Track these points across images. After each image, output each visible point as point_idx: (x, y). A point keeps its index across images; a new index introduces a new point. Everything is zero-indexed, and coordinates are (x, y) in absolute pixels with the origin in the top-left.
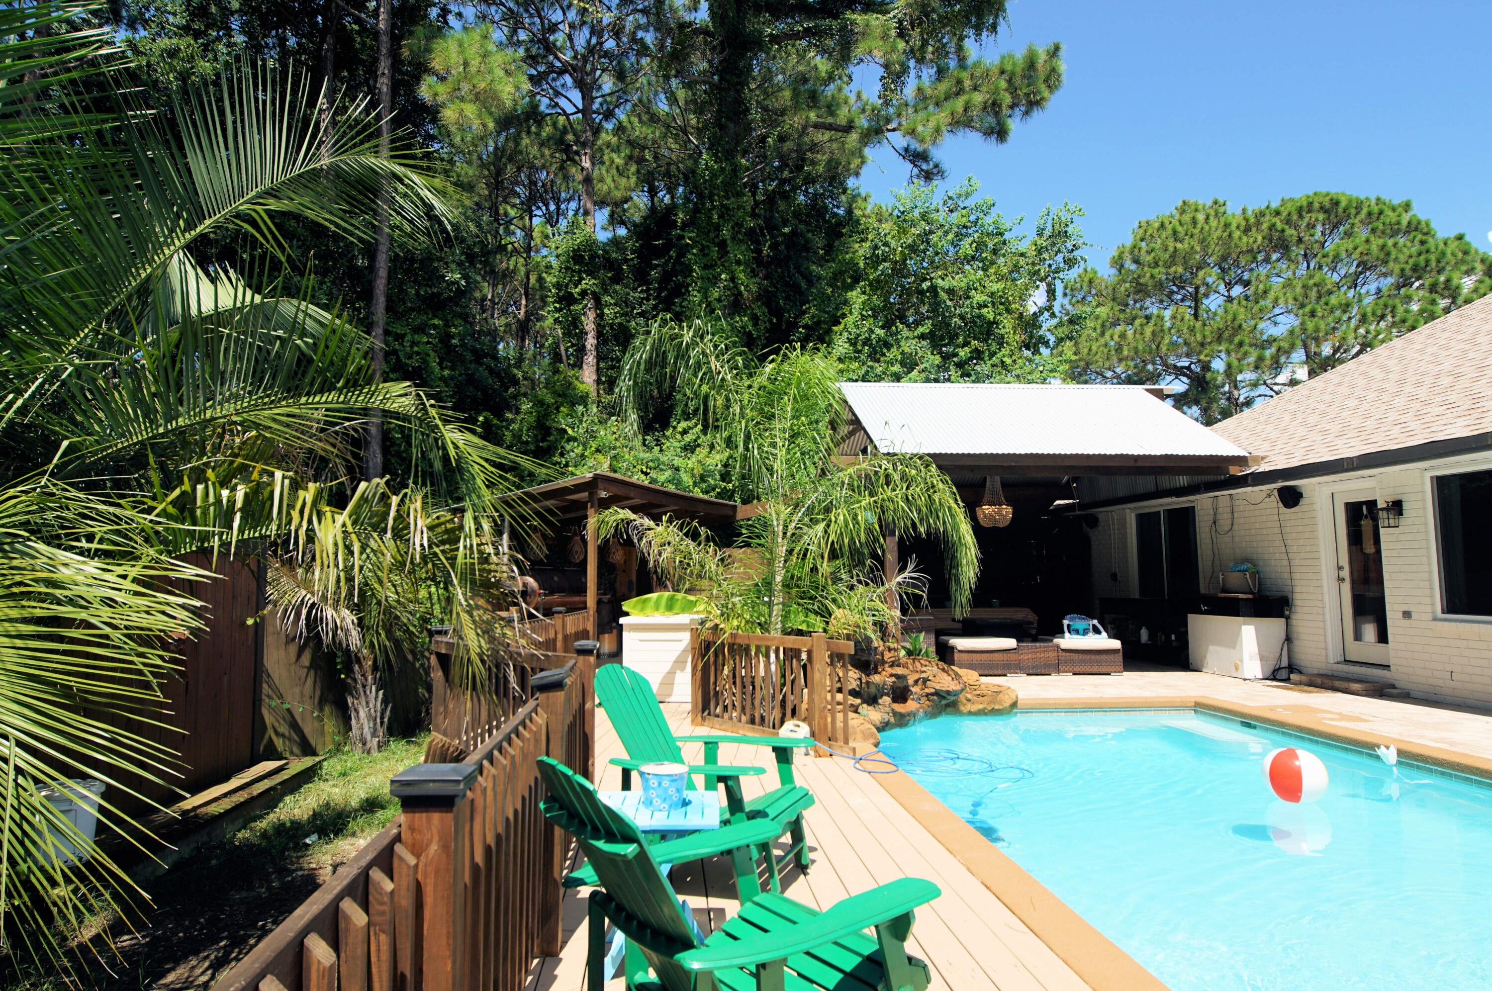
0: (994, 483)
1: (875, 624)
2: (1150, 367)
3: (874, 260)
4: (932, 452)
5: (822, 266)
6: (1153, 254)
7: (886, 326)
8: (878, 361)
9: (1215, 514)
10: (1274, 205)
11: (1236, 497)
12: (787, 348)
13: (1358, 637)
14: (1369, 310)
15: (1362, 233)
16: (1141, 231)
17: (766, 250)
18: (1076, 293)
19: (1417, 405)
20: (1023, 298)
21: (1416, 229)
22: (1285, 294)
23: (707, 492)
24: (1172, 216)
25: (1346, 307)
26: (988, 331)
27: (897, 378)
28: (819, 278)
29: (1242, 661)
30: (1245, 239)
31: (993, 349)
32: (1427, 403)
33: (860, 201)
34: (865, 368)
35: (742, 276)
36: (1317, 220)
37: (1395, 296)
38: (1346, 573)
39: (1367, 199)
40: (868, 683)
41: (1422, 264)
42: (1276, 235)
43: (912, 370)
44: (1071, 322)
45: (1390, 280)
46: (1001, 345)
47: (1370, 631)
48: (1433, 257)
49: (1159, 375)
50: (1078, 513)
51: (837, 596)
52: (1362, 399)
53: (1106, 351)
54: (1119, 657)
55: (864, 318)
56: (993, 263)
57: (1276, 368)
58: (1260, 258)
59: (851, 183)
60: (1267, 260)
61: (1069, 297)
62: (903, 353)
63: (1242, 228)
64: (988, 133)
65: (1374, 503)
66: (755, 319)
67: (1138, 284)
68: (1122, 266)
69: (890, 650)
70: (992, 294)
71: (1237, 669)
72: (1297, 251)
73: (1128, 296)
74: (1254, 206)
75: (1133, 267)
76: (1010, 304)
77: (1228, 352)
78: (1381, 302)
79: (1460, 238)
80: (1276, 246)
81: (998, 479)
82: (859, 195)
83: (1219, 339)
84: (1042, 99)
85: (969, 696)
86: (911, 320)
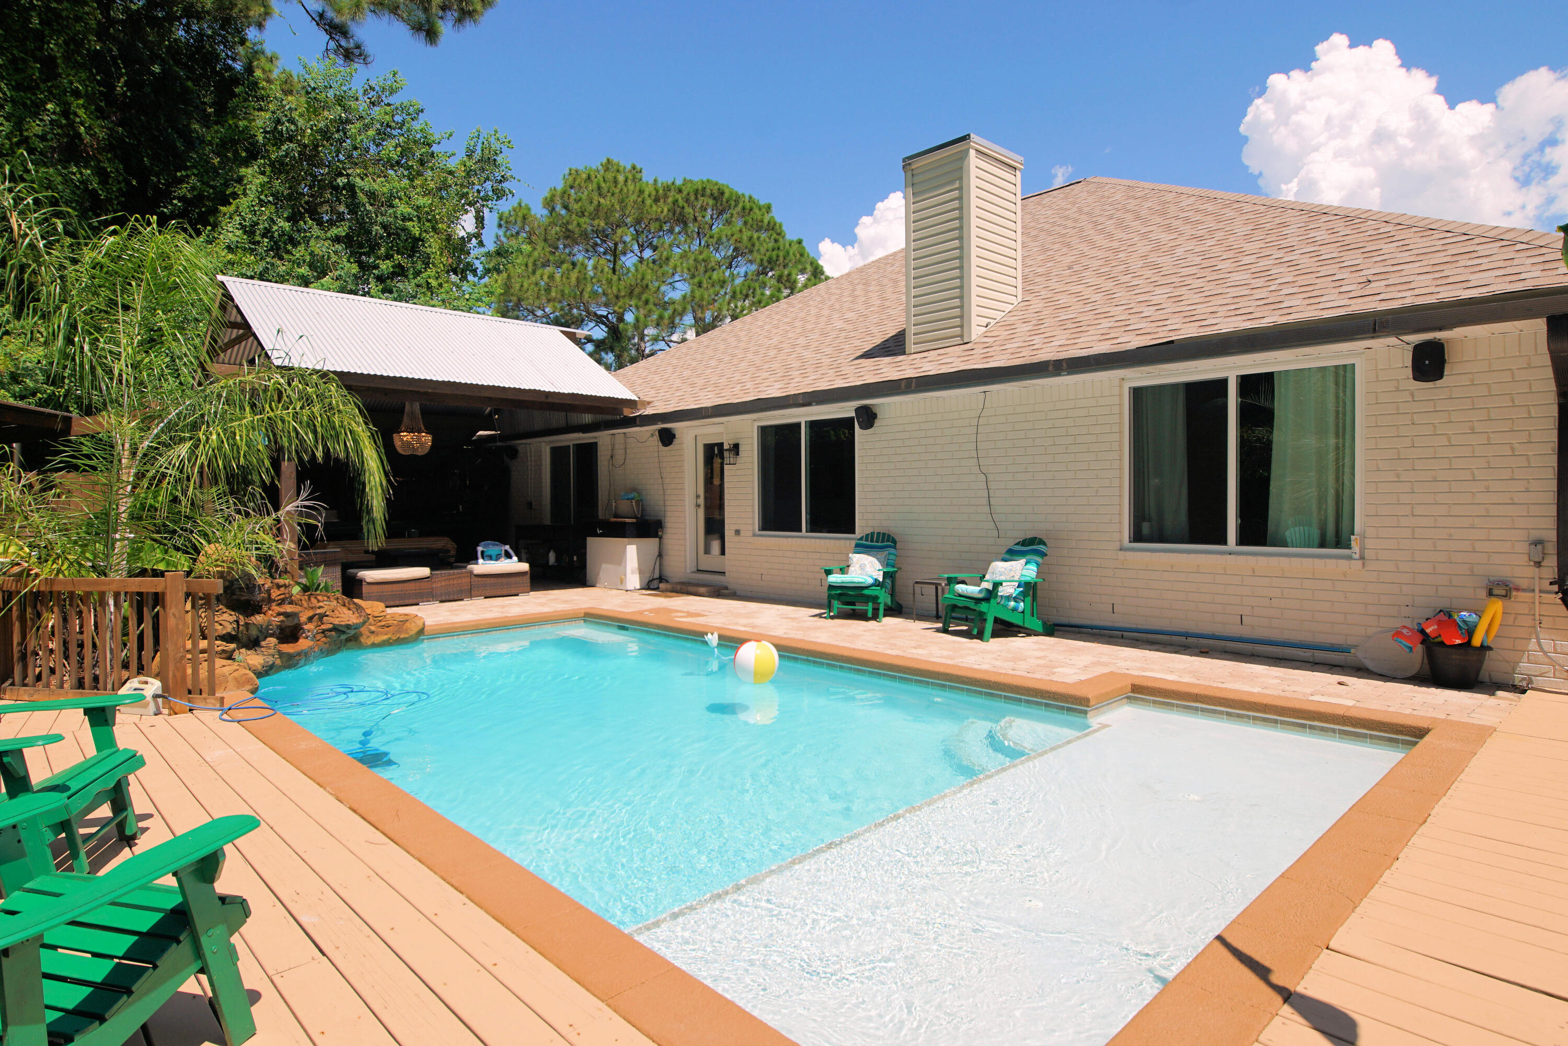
0: (413, 408)
1: (259, 558)
2: (575, 311)
3: (276, 137)
4: (339, 370)
5: (208, 128)
6: (580, 204)
7: (293, 219)
8: (281, 258)
9: (613, 450)
10: (679, 182)
11: (629, 436)
12: (137, 220)
13: (707, 551)
14: (738, 289)
15: (738, 224)
16: (571, 179)
17: (120, 87)
18: (511, 227)
19: (753, 369)
20: (453, 219)
21: (773, 229)
22: (682, 264)
23: (22, 398)
24: (598, 171)
25: (723, 283)
26: (413, 247)
27: (305, 282)
28: (202, 140)
29: (625, 575)
30: (654, 208)
31: (419, 267)
32: (759, 369)
33: (263, 60)
34: (263, 264)
35: (81, 112)
36: (707, 204)
37: (757, 280)
38: (701, 501)
39: (743, 195)
40: (247, 625)
41: (774, 258)
42: (678, 210)
43: (325, 275)
44: (498, 253)
45: (754, 267)
46: (427, 265)
47: (715, 545)
48: (781, 254)
49: (583, 320)
50: (499, 444)
51: (208, 530)
52: (720, 361)
53: (536, 289)
54: (527, 579)
55: (262, 203)
56: (420, 174)
57: (672, 328)
58: (666, 227)
59: (252, 34)
60: (671, 231)
61: (504, 229)
62: (312, 254)
63: (653, 197)
64: (417, 28)
65: (722, 444)
66: (102, 175)
67: (567, 230)
68: (553, 209)
69: (279, 587)
70: (418, 207)
71: (622, 582)
72: (693, 227)
73: (558, 240)
74: (665, 179)
75: (563, 212)
76: (437, 222)
77: (637, 308)
78: (746, 283)
79: (800, 242)
80: (678, 220)
81: (417, 406)
82: (263, 53)
83: (631, 294)
84: (475, 11)
85: (373, 628)
86: (326, 218)
